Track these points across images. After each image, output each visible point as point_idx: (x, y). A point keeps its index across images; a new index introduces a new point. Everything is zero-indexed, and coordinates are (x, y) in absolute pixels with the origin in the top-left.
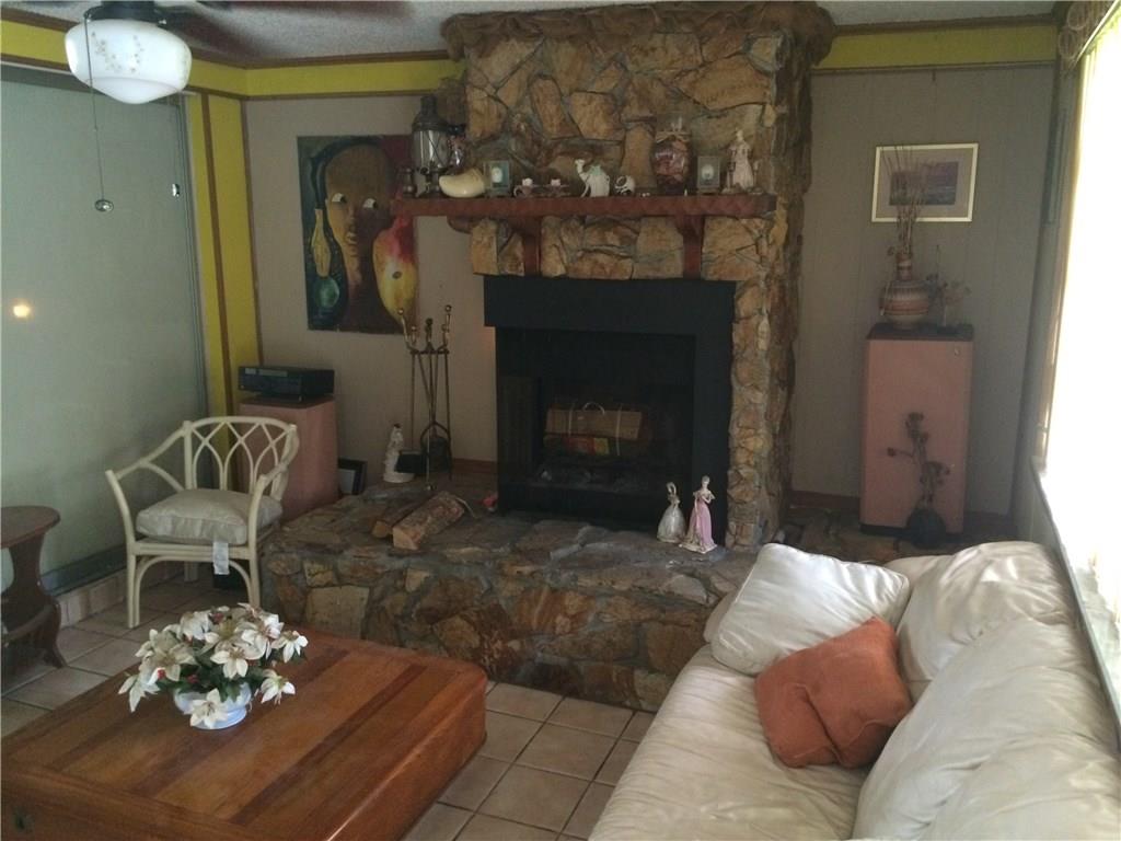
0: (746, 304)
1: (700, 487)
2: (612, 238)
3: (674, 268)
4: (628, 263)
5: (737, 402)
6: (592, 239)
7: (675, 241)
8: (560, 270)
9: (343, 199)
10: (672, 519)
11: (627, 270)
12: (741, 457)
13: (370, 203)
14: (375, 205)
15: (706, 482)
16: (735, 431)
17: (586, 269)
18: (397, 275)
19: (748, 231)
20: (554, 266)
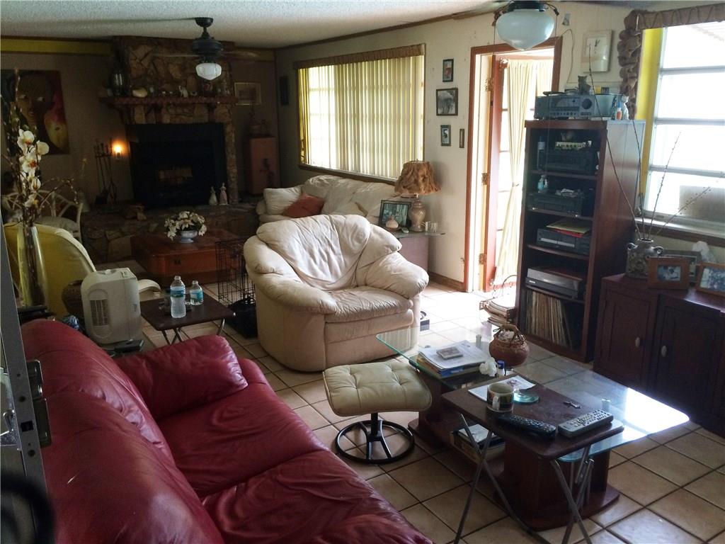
0: (228, 129)
1: (222, 186)
2: (186, 110)
3: (206, 119)
4: (191, 118)
5: (228, 159)
6: (179, 111)
7: (205, 111)
8: (168, 121)
9: (26, 98)
10: (214, 198)
11: (191, 120)
12: (232, 175)
13: (40, 99)
14: (43, 99)
15: (223, 184)
16: (228, 168)
17: (178, 121)
18: (57, 129)
19: (226, 107)
20: (166, 119)
